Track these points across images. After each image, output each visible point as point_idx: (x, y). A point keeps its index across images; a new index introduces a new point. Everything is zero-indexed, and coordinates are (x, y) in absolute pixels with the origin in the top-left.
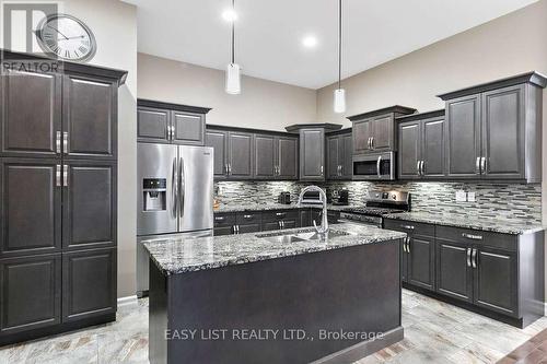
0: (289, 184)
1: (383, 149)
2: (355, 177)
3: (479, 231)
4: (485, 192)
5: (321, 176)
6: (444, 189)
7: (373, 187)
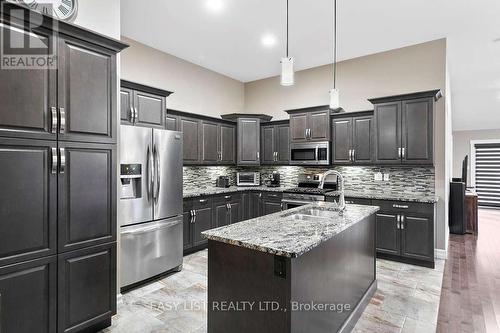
0: (224, 168)
1: (320, 139)
2: (291, 162)
3: (407, 202)
4: (396, 174)
5: (258, 162)
6: (364, 172)
7: (303, 171)
